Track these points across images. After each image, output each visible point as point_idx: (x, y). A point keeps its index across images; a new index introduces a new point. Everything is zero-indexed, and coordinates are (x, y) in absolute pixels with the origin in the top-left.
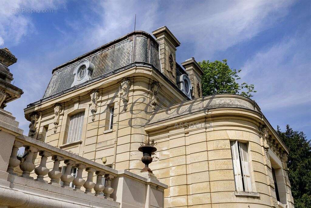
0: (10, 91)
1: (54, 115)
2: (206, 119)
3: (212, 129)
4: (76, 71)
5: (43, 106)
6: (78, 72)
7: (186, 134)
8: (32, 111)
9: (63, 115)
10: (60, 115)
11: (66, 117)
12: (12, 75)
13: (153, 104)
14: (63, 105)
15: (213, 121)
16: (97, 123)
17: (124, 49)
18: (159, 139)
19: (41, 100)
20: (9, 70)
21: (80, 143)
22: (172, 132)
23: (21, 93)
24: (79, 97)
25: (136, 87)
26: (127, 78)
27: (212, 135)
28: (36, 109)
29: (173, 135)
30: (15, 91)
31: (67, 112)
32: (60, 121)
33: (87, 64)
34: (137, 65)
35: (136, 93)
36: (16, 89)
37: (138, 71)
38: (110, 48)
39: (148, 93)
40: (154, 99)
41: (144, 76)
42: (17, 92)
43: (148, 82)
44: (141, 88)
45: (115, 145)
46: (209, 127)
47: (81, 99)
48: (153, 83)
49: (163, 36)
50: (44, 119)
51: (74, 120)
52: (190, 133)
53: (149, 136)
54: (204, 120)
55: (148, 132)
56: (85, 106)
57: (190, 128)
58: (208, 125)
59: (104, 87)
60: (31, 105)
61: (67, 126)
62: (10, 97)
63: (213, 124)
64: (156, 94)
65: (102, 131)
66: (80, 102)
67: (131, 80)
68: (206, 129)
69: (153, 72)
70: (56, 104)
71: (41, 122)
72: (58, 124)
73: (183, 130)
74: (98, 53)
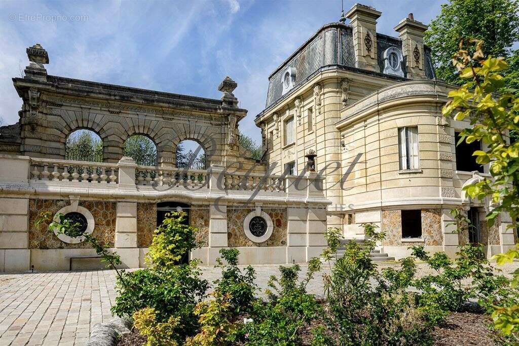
0: (238, 113)
1: (274, 123)
2: (378, 112)
3: (384, 120)
4: (283, 80)
5: (265, 116)
6: (285, 80)
7: (365, 127)
8: (259, 121)
9: (280, 121)
10: (278, 122)
11: (282, 123)
12: (236, 99)
13: (344, 101)
14: (279, 113)
15: (385, 113)
16: (302, 126)
17: (316, 49)
18: (347, 133)
19: (263, 111)
20: (233, 95)
21: (294, 144)
22: (356, 127)
23: (246, 112)
24: (287, 105)
25: (326, 90)
26: (318, 84)
27: (384, 126)
28: (262, 119)
29: (356, 129)
30: (241, 113)
31: (283, 118)
32: (279, 127)
33: (289, 70)
34: (323, 70)
35: (326, 95)
36: (242, 110)
37: (324, 76)
38: (306, 48)
39: (338, 92)
40: (343, 96)
41: (331, 78)
42: (243, 113)
43: (336, 81)
44: (330, 89)
45: (315, 144)
46: (382, 119)
47: (290, 106)
48: (341, 82)
49: (356, 16)
50: (269, 126)
51: (290, 124)
52: (368, 126)
53: (341, 132)
54: (377, 113)
55: (339, 128)
56: (293, 112)
57: (368, 121)
58: (380, 117)
59: (303, 93)
60: (258, 116)
61: (285, 131)
62: (240, 117)
63: (384, 116)
64: (345, 90)
65: (307, 132)
66: (289, 109)
67: (321, 84)
68: (379, 121)
69: (338, 72)
70: (274, 113)
71: (268, 129)
72: (278, 130)
73: (362, 124)
74: (298, 55)
